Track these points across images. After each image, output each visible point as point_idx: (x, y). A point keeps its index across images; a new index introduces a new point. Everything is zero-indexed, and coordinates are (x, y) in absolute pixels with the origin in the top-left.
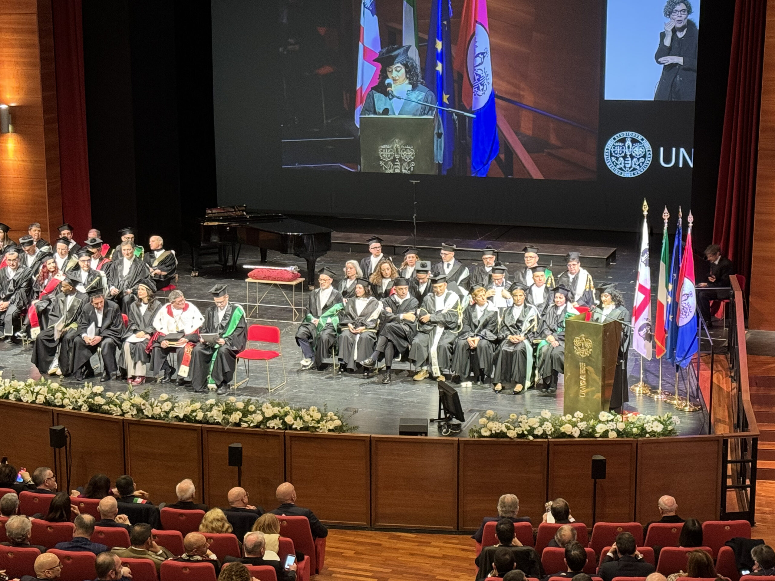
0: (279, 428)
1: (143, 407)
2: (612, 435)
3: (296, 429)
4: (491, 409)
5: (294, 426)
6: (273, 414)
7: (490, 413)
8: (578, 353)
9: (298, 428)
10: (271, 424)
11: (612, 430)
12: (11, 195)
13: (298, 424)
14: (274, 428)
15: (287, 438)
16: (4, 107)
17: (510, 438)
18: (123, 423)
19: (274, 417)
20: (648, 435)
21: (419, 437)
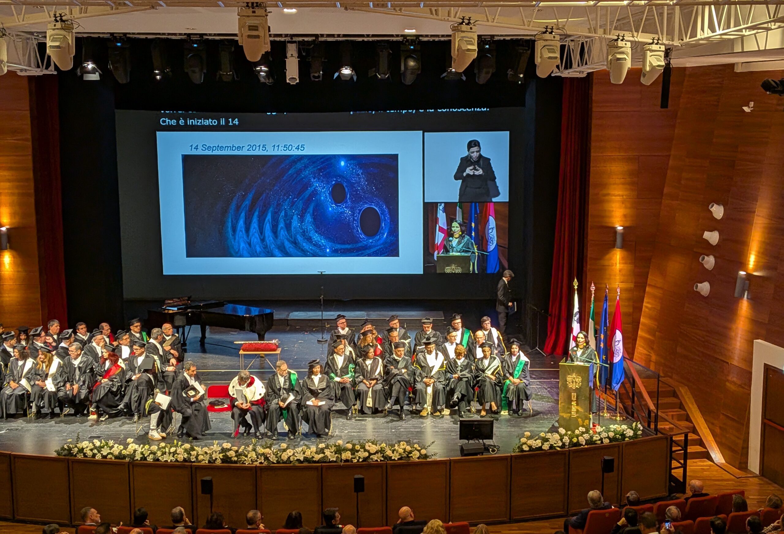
0: (381, 460)
1: (268, 456)
2: (606, 441)
3: (394, 460)
4: (527, 431)
5: (393, 458)
6: (375, 450)
7: (527, 434)
8: (570, 386)
9: (396, 459)
10: (375, 457)
11: (605, 438)
12: (8, 299)
13: (395, 456)
14: (377, 461)
15: (389, 467)
16: (4, 229)
17: (545, 450)
18: (256, 469)
19: (377, 452)
20: (627, 439)
21: (479, 456)
